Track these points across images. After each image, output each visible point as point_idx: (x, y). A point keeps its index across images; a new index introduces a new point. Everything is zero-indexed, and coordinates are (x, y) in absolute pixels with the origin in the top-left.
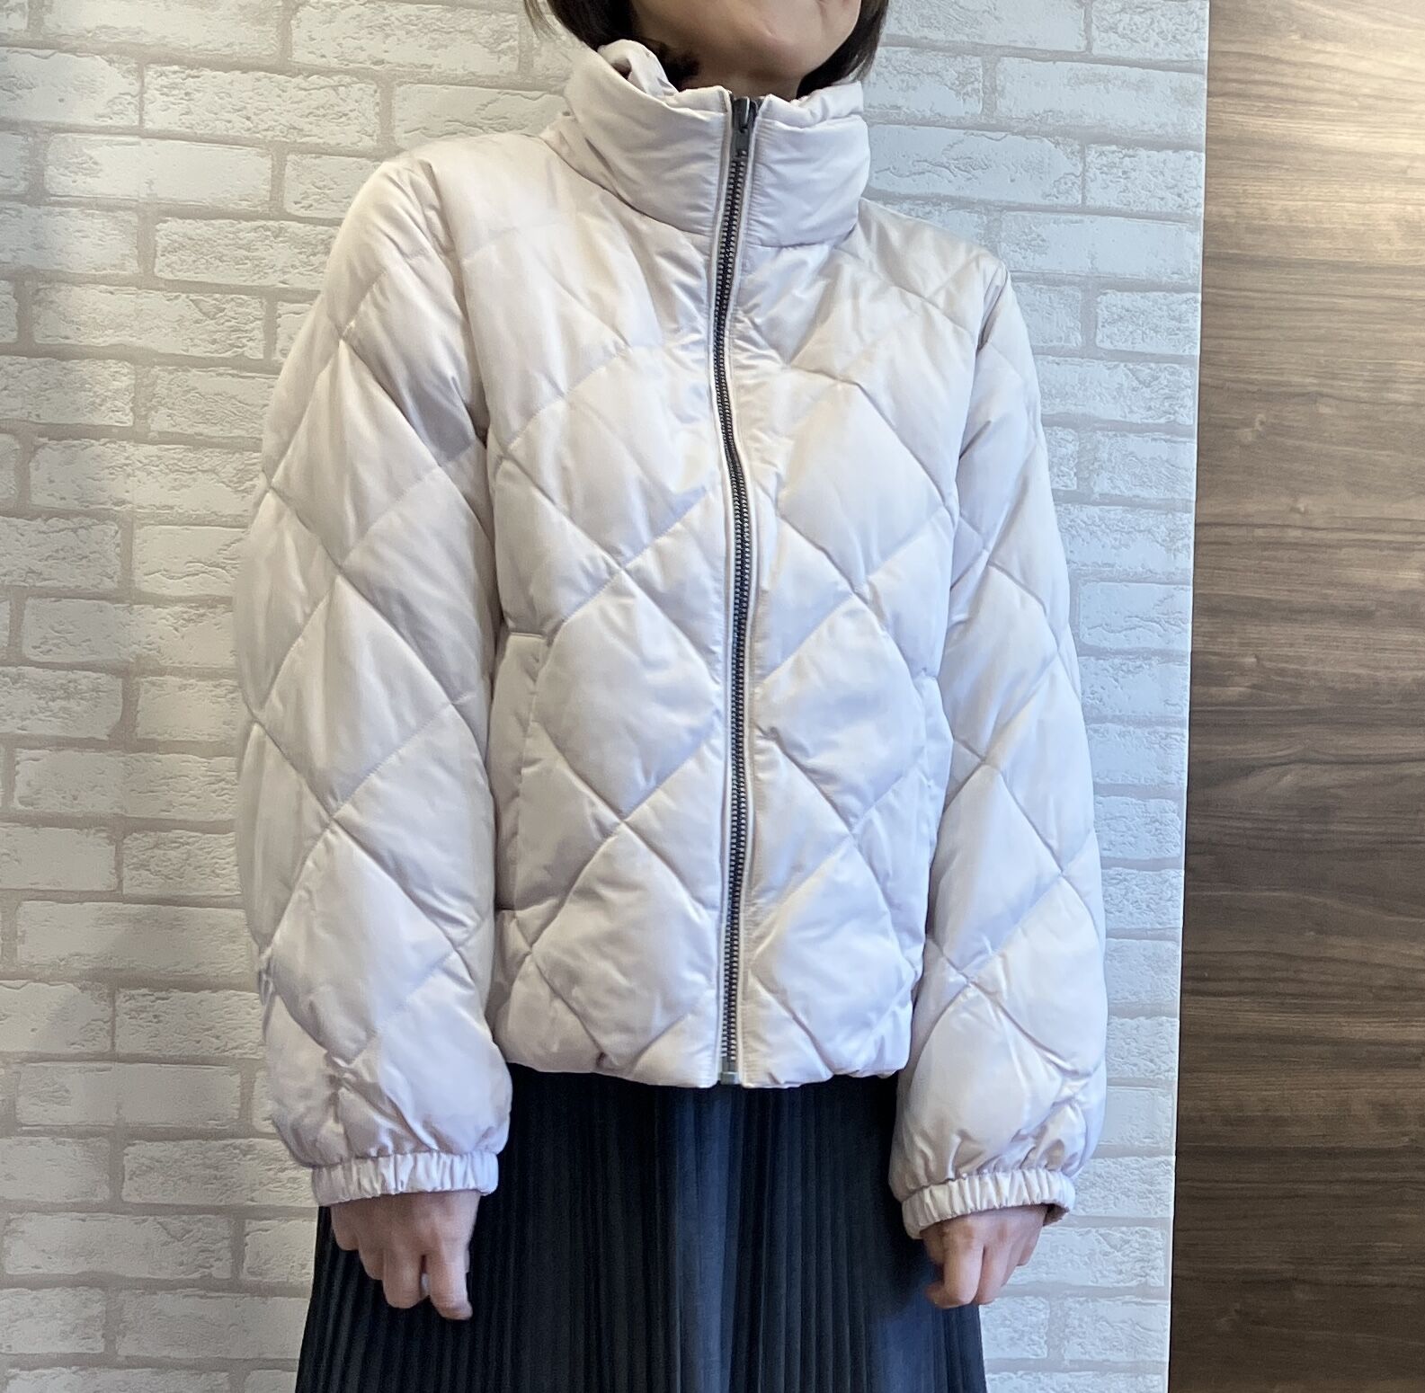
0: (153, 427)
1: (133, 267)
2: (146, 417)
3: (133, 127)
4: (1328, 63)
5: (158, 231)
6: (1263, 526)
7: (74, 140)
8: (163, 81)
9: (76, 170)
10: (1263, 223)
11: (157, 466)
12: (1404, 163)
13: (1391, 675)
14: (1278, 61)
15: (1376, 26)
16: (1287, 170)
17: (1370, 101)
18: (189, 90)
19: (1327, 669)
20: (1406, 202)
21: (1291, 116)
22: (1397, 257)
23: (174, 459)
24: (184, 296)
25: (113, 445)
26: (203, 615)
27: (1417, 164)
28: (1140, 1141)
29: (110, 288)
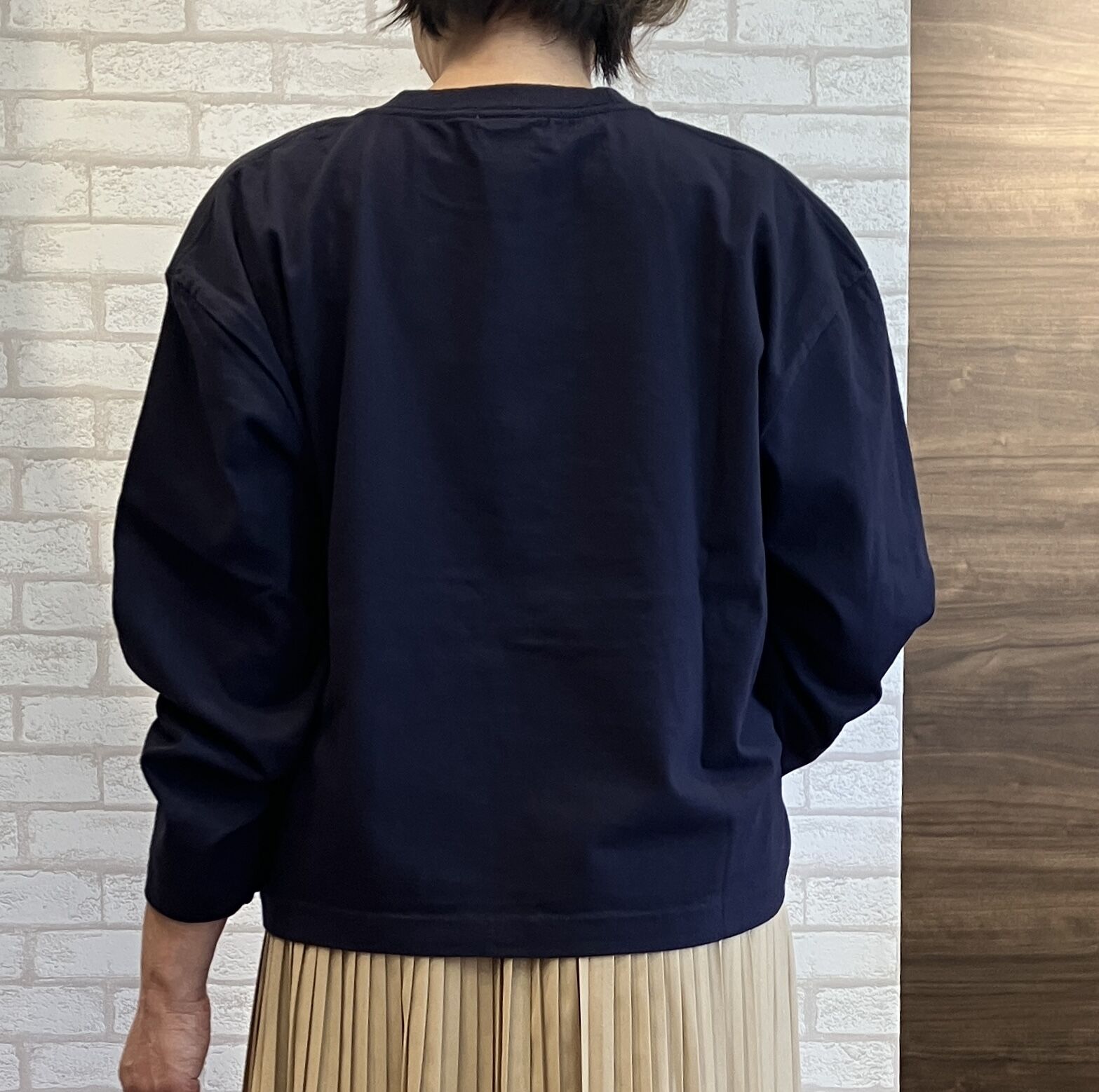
0: (111, 447)
1: (89, 325)
2: (103, 440)
3: (85, 216)
4: (1019, 76)
5: (107, 295)
6: (972, 457)
7: (42, 228)
8: (105, 178)
9: (45, 252)
10: (967, 210)
12: (1083, 154)
13: (1078, 573)
14: (980, 77)
15: (1057, 43)
16: (987, 166)
17: (1053, 105)
18: (124, 185)
19: (1026, 571)
20: (1085, 186)
21: (990, 122)
22: (1079, 231)
24: (128, 344)
25: (81, 463)
27: (1093, 154)
28: (872, 975)
29: (73, 342)
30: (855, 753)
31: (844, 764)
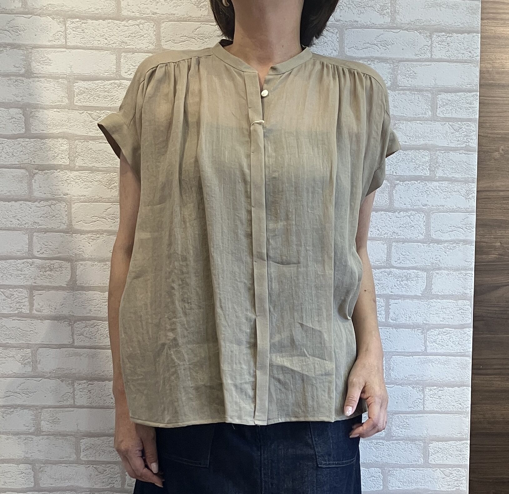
0: (77, 164)
1: (66, 101)
2: (74, 160)
3: (63, 45)
5: (75, 86)
7: (41, 51)
8: (73, 25)
9: (43, 63)
11: (79, 180)
18: (83, 29)
23: (85, 176)
24: (86, 112)
25: (62, 172)
26: (98, 237)
28: (456, 435)
29: (58, 110)
30: (449, 325)
31: (444, 330)
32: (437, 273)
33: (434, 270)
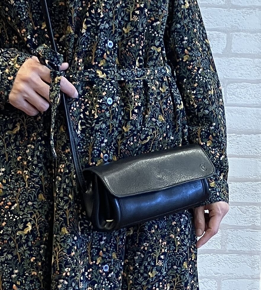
28: (252, 177)
30: (247, 80)
31: (242, 84)
32: (236, 35)
33: (233, 31)
